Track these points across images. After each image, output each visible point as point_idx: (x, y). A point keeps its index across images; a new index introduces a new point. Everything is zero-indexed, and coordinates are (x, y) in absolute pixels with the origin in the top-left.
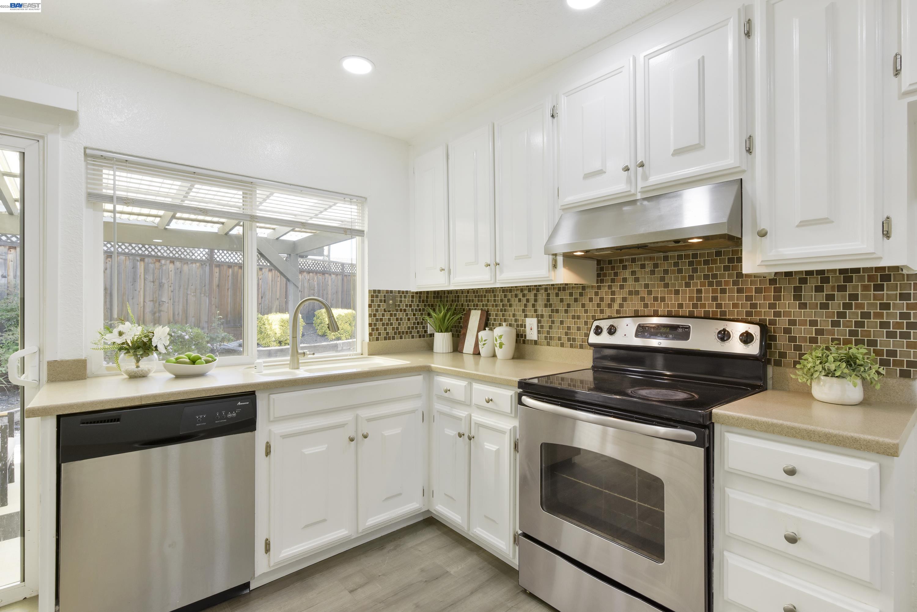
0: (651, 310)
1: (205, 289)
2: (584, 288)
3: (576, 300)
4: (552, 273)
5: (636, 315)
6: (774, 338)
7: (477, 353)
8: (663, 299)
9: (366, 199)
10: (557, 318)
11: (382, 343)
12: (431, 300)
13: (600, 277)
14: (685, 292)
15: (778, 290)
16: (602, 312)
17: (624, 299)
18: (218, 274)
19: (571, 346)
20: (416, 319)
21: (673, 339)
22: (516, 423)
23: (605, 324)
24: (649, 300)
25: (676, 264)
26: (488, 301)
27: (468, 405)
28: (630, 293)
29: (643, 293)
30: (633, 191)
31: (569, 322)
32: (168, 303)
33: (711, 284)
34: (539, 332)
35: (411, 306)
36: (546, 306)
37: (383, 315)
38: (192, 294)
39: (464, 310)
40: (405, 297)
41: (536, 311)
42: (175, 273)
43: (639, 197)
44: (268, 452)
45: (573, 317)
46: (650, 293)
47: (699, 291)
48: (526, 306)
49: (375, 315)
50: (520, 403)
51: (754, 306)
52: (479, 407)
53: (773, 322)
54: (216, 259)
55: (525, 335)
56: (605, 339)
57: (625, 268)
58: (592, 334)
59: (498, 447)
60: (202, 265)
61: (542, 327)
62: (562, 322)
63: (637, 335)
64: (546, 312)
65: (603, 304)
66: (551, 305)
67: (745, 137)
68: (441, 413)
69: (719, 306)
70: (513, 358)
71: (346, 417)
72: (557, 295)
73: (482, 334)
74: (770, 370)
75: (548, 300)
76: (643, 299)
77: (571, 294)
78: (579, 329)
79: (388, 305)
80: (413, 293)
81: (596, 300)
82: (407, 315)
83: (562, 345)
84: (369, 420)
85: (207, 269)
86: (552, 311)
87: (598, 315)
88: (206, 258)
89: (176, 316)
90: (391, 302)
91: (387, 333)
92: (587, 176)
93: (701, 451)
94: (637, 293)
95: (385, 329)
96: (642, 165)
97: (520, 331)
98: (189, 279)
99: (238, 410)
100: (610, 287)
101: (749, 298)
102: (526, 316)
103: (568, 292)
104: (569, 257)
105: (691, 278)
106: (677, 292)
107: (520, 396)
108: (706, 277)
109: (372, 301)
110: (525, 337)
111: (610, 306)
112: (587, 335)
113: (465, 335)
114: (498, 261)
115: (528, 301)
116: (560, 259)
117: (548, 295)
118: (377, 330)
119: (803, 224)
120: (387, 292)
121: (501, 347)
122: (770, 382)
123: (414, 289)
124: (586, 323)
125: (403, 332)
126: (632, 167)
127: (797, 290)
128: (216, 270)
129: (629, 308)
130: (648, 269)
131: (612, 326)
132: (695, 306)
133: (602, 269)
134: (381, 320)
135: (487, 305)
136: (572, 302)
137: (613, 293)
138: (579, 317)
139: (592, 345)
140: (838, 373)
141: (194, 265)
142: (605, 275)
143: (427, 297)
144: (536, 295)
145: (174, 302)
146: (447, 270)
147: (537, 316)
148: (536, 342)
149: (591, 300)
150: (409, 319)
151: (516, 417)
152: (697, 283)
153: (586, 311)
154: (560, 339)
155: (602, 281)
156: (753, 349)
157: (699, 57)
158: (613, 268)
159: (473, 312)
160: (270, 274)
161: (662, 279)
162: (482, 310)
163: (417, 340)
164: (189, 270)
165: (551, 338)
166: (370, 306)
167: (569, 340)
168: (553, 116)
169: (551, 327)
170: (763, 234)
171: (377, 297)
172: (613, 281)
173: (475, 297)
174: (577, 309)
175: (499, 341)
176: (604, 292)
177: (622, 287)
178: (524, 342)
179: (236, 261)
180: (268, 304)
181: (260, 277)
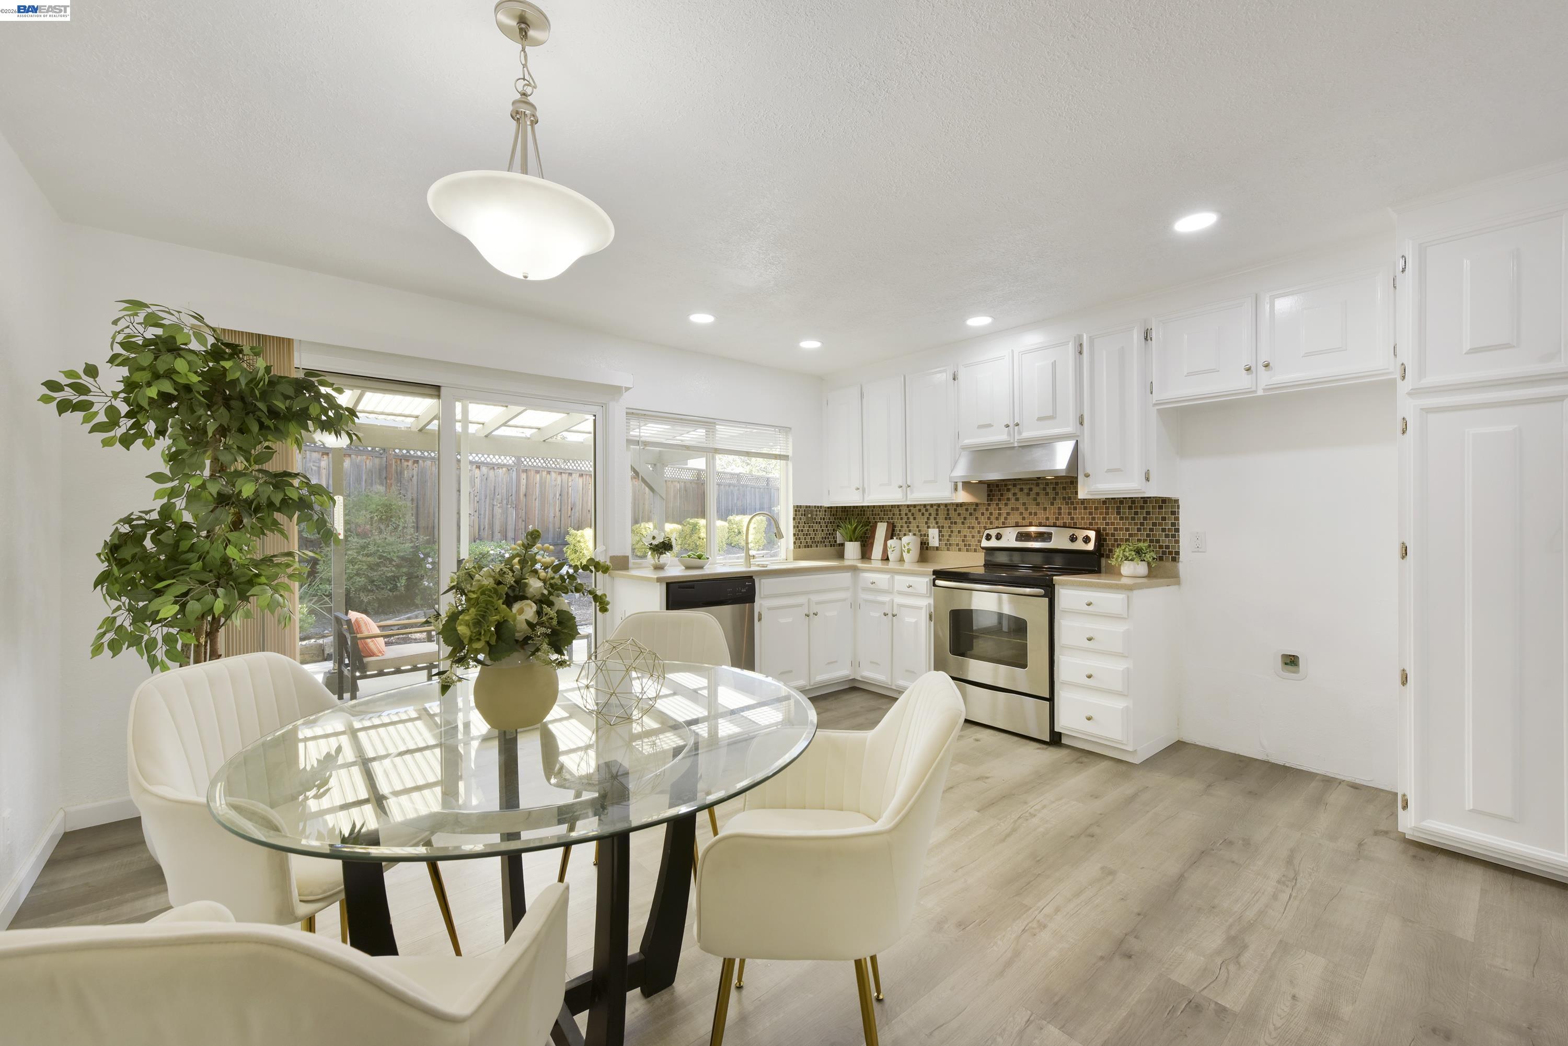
0: (1027, 522)
1: (512, 499)
2: (977, 505)
3: (971, 514)
4: (954, 494)
5: (1017, 525)
6: (1105, 540)
7: (886, 559)
8: (1036, 514)
9: (790, 428)
10: (955, 529)
11: (803, 550)
12: (840, 514)
13: (990, 497)
14: (1050, 509)
15: (1107, 508)
16: (991, 523)
17: (1008, 514)
18: (525, 481)
19: (967, 550)
20: (828, 530)
21: (1041, 541)
22: (931, 601)
23: (993, 532)
24: (1026, 515)
25: (1044, 489)
26: (894, 515)
27: (890, 592)
28: (1013, 509)
29: (1022, 509)
30: (1012, 441)
31: (965, 531)
32: (474, 516)
33: (1067, 504)
34: (940, 540)
35: (824, 519)
36: (946, 519)
37: (804, 527)
38: (499, 505)
39: (870, 523)
40: (820, 511)
41: (937, 523)
42: (481, 480)
43: (1016, 445)
44: (760, 620)
45: (969, 528)
46: (1026, 509)
47: (1060, 509)
48: (928, 519)
49: (798, 527)
50: (934, 585)
51: (1093, 519)
52: (900, 593)
53: (1105, 529)
54: (523, 462)
55: (928, 543)
56: (993, 543)
57: (1008, 490)
58: (984, 540)
59: (916, 620)
60: (509, 470)
61: (943, 536)
62: (959, 532)
63: (1016, 540)
64: (947, 524)
65: (993, 518)
66: (950, 519)
67: (1078, 415)
68: (866, 601)
69: (1072, 519)
70: (918, 562)
71: (802, 600)
72: (955, 510)
73: (890, 542)
74: (1103, 561)
75: (948, 514)
76: (1021, 514)
77: (967, 510)
78: (973, 537)
79: (808, 518)
80: (826, 507)
81: (987, 514)
82: (821, 527)
83: (960, 550)
84: (817, 603)
85: (514, 475)
86: (951, 523)
87: (988, 526)
88: (513, 462)
89: (482, 531)
90: (809, 516)
91: (807, 542)
92: (980, 427)
93: (1047, 600)
94: (1017, 509)
95: (805, 539)
96: (1017, 425)
97: (923, 539)
98: (495, 487)
99: (747, 588)
100: (997, 505)
101: (1091, 513)
102: (928, 527)
103: (964, 508)
104: (967, 485)
105: (1054, 499)
106: (1045, 509)
107: (934, 580)
108: (1064, 498)
109: (796, 515)
110: (928, 544)
111: (997, 519)
112: (980, 541)
113: (872, 544)
114: (909, 483)
115: (930, 514)
116: (960, 485)
117: (948, 510)
118: (800, 539)
119: (1109, 471)
120: (807, 507)
121: (909, 551)
122: (1103, 569)
123: (827, 504)
124: (979, 532)
125: (818, 542)
126: (1011, 425)
127: (1119, 508)
128: (524, 476)
129: (1011, 520)
130: (1026, 491)
131: (998, 533)
132: (1057, 519)
133: (991, 491)
134: (802, 531)
135: (892, 518)
136: (968, 516)
137: (1000, 509)
138: (973, 528)
139: (983, 548)
140: (1130, 558)
141: (500, 471)
142: (994, 495)
143: (837, 511)
144: (937, 510)
145: (480, 514)
146: (861, 489)
147: (938, 527)
148: (937, 548)
149: (983, 514)
150: (822, 530)
151: (930, 596)
152: (1058, 503)
153: (979, 523)
154: (958, 545)
155: (991, 500)
156: (1091, 547)
157: (1053, 361)
158: (999, 490)
159: (879, 524)
160: (581, 480)
161: (1035, 499)
162: (887, 522)
163: (829, 548)
164: (495, 476)
165: (950, 545)
166: (794, 519)
167: (965, 545)
168: (954, 379)
169: (950, 536)
170: (1087, 476)
171: (799, 511)
172: (1000, 500)
173: (881, 511)
174: (972, 521)
175: (907, 548)
176: (992, 508)
177: (1006, 505)
178: (927, 548)
179: (544, 465)
180: (579, 518)
181: (570, 484)
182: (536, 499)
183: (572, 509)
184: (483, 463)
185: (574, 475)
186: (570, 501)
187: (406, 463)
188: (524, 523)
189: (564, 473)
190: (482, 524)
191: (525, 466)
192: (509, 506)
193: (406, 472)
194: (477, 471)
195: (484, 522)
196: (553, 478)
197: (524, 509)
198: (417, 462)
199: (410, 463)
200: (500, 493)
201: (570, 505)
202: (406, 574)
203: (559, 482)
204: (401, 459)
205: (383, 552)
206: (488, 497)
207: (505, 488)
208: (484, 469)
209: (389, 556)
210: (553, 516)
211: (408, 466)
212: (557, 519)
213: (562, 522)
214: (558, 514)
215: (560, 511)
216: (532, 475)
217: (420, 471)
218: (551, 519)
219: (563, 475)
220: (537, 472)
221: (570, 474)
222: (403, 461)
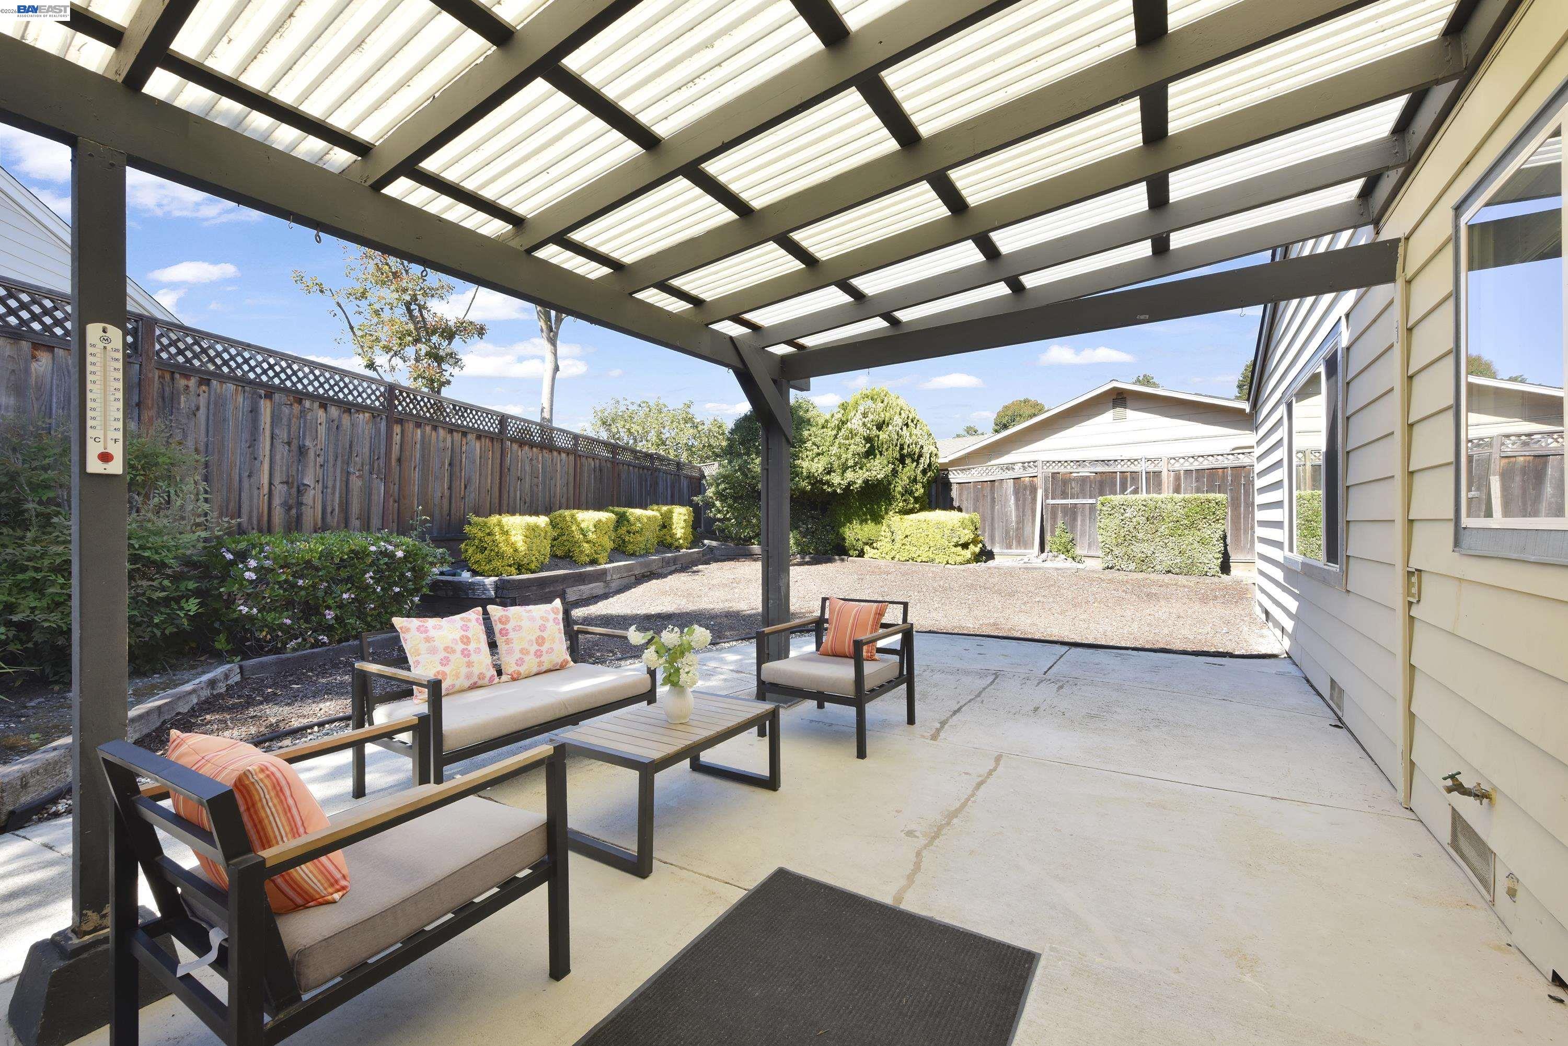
1: (378, 465)
18: (399, 437)
32: (314, 488)
38: (357, 472)
42: (329, 430)
60: (374, 417)
85: (382, 424)
88: (381, 403)
98: (351, 442)
128: (397, 428)
141: (361, 416)
145: (325, 487)
160: (478, 444)
164: (352, 424)
179: (428, 415)
180: (475, 500)
181: (464, 449)
182: (415, 468)
183: (465, 487)
184: (330, 399)
185: (470, 436)
186: (463, 474)
187: (183, 382)
188: (396, 505)
189: (456, 431)
190: (329, 503)
191: (400, 413)
192: (375, 476)
193: (183, 398)
194: (321, 413)
195: (333, 501)
196: (441, 438)
197: (397, 483)
198: (207, 382)
199: (192, 382)
200: (360, 453)
201: (463, 480)
202: (197, 593)
203: (449, 444)
204: (173, 373)
205: (142, 547)
206: (339, 459)
207: (368, 445)
208: (334, 411)
209: (157, 557)
210: (440, 495)
211: (187, 386)
212: (446, 502)
213: (453, 505)
214: (446, 492)
215: (450, 488)
216: (411, 430)
217: (212, 399)
218: (437, 500)
219: (455, 434)
220: (418, 425)
221: (464, 434)
222: (177, 376)
